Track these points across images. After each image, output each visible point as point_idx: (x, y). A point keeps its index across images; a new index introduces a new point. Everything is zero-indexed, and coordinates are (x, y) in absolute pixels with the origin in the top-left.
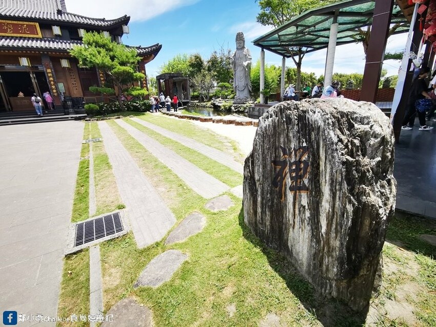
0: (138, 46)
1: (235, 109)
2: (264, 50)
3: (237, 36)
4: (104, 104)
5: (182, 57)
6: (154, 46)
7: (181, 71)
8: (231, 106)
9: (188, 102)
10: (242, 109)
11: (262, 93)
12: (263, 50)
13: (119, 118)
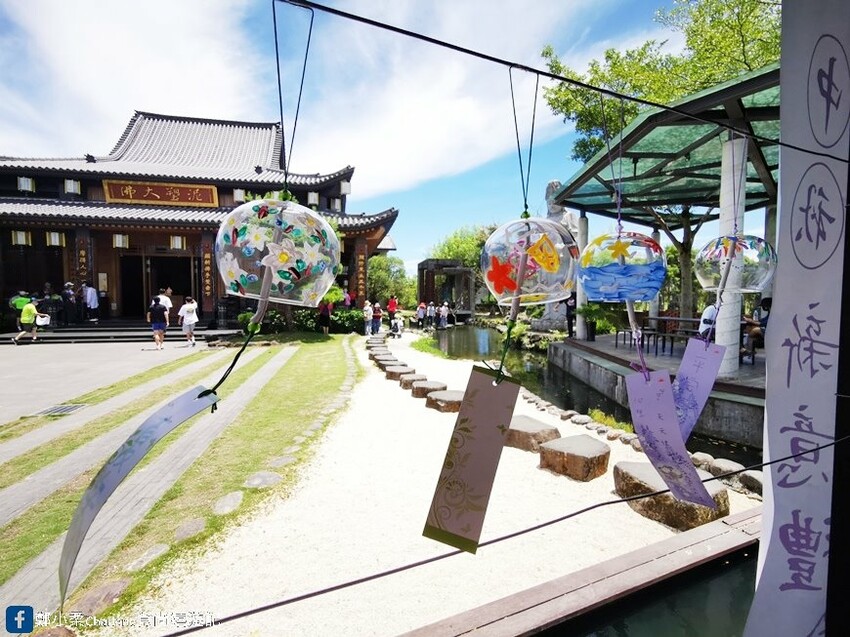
0: (360, 213)
1: (531, 343)
2: (588, 214)
3: (548, 188)
4: (276, 314)
5: (471, 230)
6: (385, 212)
7: (464, 255)
8: (523, 335)
9: (469, 316)
10: (543, 345)
11: (580, 313)
12: (583, 216)
13: (268, 345)
